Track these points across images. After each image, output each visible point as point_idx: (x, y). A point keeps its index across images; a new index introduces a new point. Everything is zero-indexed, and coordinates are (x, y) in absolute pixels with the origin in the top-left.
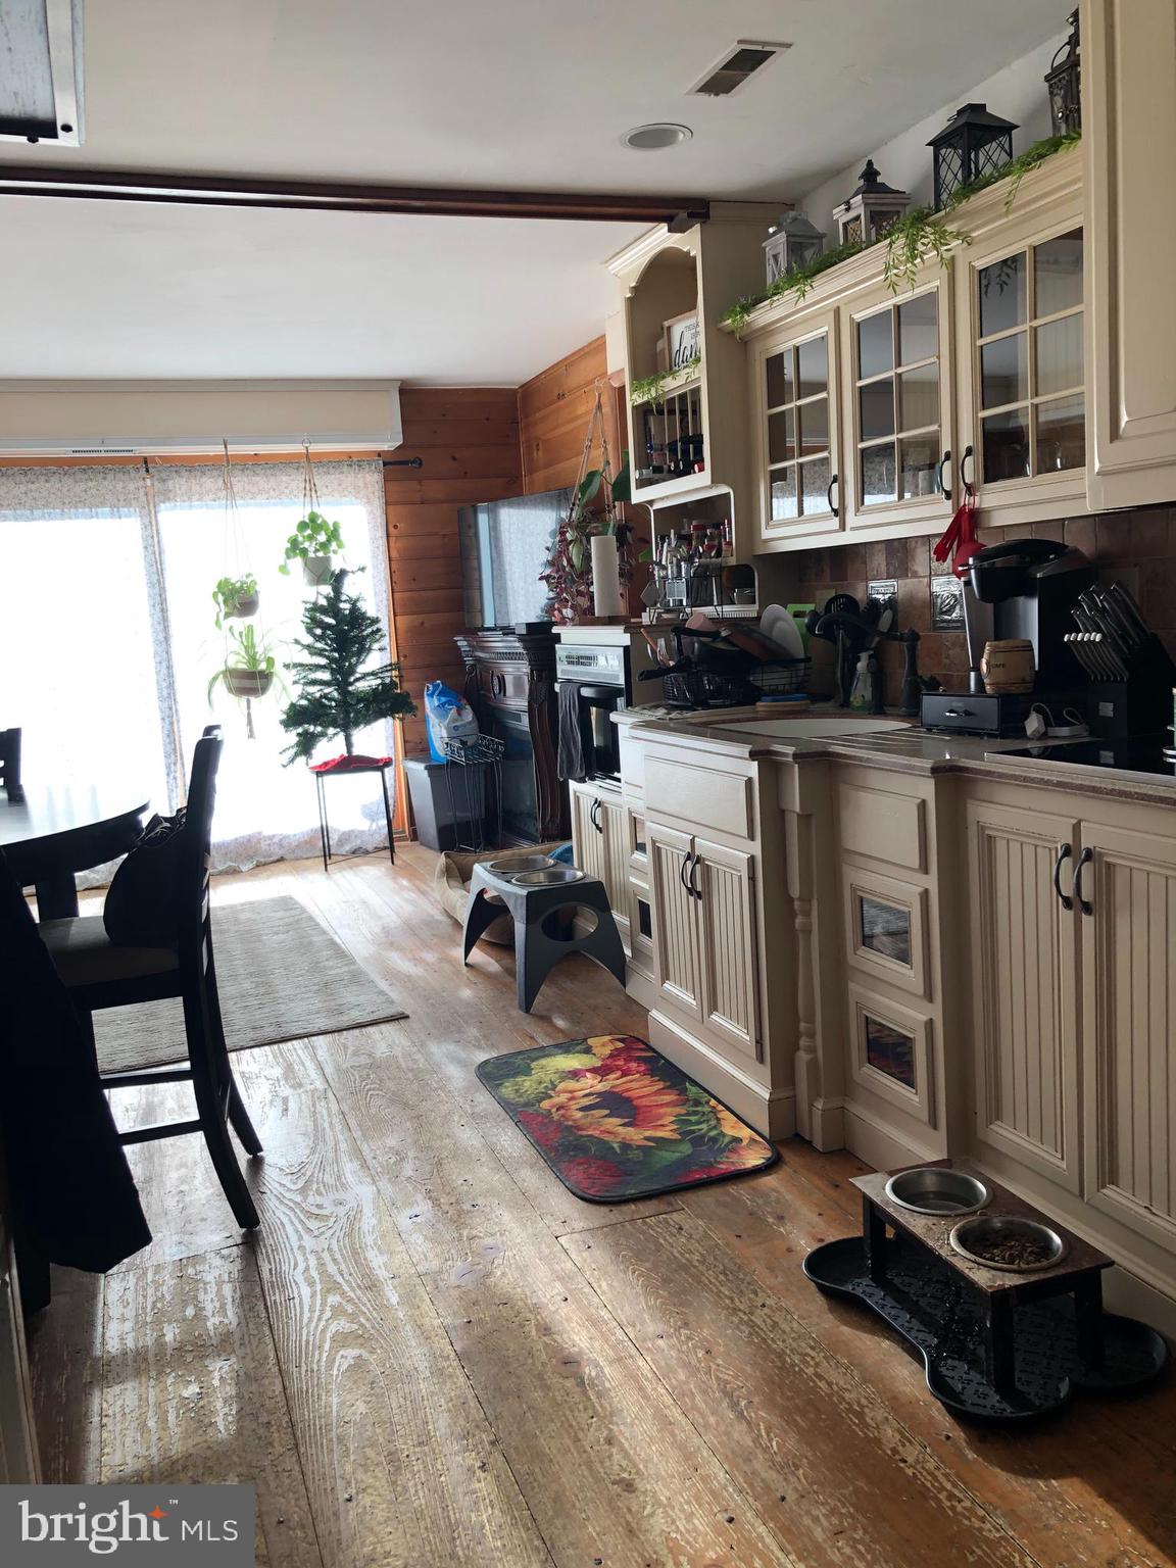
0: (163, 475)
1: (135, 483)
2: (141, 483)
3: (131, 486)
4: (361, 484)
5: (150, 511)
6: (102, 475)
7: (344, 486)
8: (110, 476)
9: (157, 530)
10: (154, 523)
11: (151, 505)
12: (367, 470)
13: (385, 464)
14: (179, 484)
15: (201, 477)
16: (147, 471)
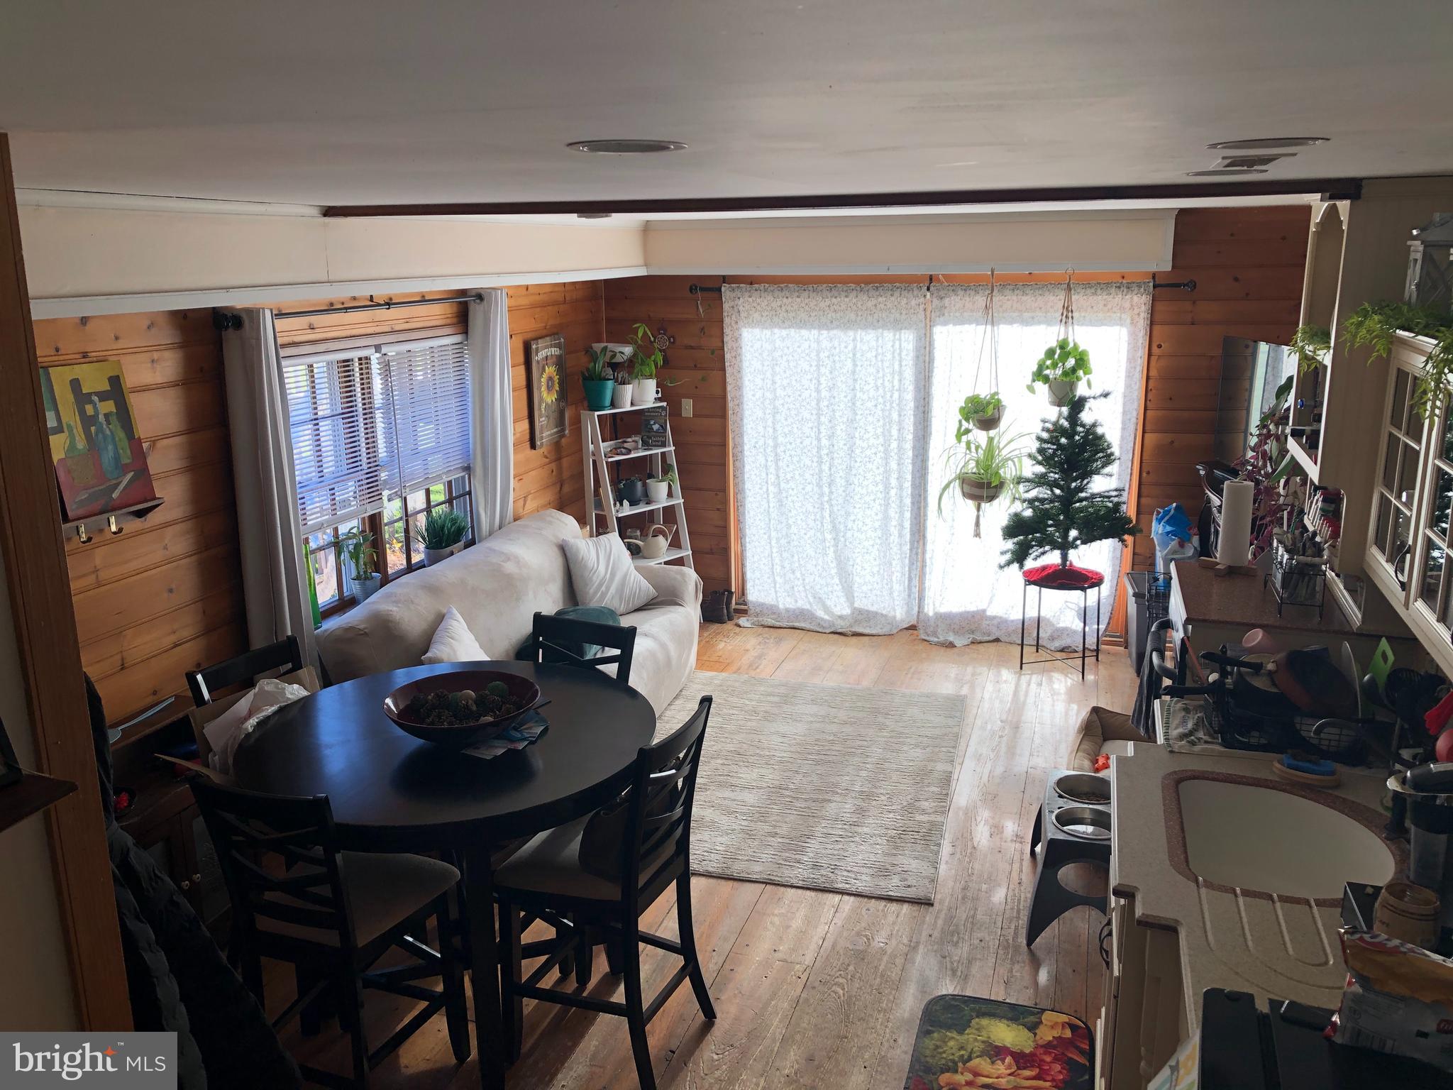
0: (942, 293)
1: (915, 300)
2: (922, 300)
3: (913, 302)
4: (1127, 305)
5: (926, 324)
6: (890, 293)
7: (1109, 307)
8: (897, 294)
9: (930, 342)
10: (928, 335)
11: (928, 320)
12: (1136, 292)
13: (1155, 287)
14: (955, 301)
15: (975, 295)
16: (928, 289)
